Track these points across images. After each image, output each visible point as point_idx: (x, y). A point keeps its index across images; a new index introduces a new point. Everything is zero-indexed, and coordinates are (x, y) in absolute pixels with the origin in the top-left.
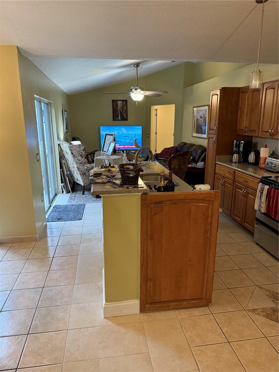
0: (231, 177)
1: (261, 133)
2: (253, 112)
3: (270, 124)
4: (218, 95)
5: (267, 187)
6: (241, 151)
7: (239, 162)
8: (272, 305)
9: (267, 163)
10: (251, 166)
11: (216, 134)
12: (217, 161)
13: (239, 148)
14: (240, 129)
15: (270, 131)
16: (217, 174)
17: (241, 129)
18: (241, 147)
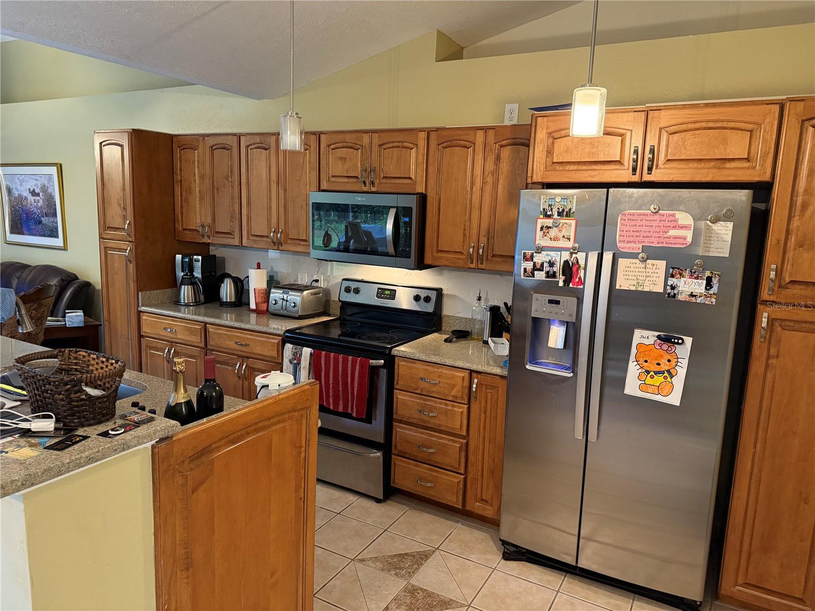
0: (197, 339)
1: (248, 239)
2: (218, 193)
3: (269, 221)
4: (121, 146)
5: (307, 351)
6: (197, 278)
7: (197, 303)
8: (402, 584)
9: (275, 300)
10: (229, 309)
11: (130, 239)
12: (143, 305)
13: (191, 270)
14: (184, 229)
15: (272, 235)
16: (147, 337)
17: (190, 230)
18: (195, 270)
